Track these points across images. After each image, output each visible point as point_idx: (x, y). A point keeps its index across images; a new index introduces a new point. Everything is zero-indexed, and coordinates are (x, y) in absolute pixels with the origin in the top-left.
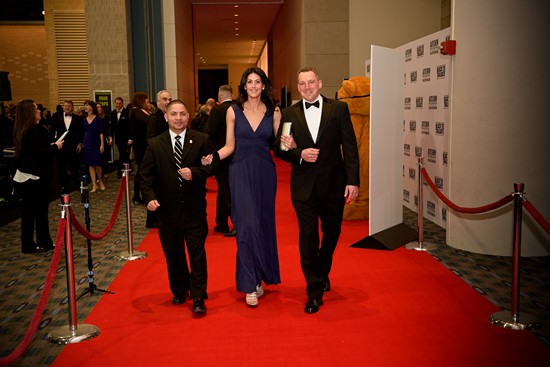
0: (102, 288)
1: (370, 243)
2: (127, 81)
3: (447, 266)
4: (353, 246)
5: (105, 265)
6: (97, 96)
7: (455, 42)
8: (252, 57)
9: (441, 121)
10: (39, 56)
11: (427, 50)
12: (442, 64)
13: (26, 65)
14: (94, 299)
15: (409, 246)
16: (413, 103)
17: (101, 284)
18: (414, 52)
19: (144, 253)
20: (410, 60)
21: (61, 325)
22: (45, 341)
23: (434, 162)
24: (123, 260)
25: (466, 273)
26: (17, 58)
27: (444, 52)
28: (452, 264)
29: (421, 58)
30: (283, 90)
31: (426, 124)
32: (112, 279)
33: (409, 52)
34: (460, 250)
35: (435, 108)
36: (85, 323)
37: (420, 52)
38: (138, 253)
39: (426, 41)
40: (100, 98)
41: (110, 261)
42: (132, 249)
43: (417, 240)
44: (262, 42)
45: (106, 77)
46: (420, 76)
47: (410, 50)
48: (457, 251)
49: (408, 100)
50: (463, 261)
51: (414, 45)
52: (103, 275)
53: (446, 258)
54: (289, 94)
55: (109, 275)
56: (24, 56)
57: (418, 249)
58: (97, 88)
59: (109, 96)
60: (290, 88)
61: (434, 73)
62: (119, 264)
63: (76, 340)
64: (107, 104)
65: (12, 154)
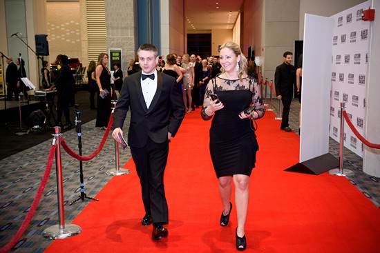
0: (90, 197)
1: (300, 168)
2: (133, 41)
3: (360, 189)
4: (287, 170)
5: (97, 178)
6: (111, 53)
7: (374, 11)
8: (229, 24)
9: (363, 74)
10: (77, 24)
11: (354, 17)
12: (365, 28)
13: (68, 30)
14: (83, 204)
15: (332, 172)
16: (343, 59)
17: (92, 193)
18: (345, 19)
19: (127, 170)
20: (341, 25)
21: (55, 224)
22: (40, 236)
23: (357, 106)
24: (112, 175)
25: (375, 196)
26: (63, 25)
27: (365, 19)
28: (365, 188)
29: (349, 24)
30: (250, 49)
31: (352, 76)
32: (99, 190)
33: (341, 19)
34: (373, 177)
35: (359, 63)
36: (73, 223)
37: (349, 19)
38: (123, 170)
39: (353, 11)
40: (114, 54)
41: (102, 176)
42: (118, 167)
43: (339, 167)
44: (236, 13)
45: (118, 39)
46: (348, 38)
47: (342, 18)
48: (371, 177)
49: (339, 57)
50: (375, 186)
51: (344, 14)
52: (95, 186)
53: (360, 182)
54: (253, 52)
55: (98, 186)
56: (67, 24)
57: (339, 175)
58: (112, 46)
59: (120, 53)
60: (254, 47)
61: (359, 35)
62: (107, 178)
63: (63, 236)
64: (118, 58)
65: (44, 94)
